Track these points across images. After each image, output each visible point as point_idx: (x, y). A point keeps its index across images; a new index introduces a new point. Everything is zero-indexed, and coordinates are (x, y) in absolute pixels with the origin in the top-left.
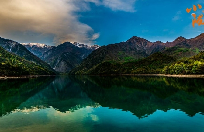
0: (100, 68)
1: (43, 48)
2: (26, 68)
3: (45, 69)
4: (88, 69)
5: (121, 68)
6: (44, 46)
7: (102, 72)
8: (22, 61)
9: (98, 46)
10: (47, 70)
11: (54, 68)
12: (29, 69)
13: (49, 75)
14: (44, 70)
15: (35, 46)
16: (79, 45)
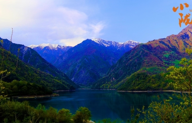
0: (132, 81)
1: (57, 49)
2: (43, 82)
3: (63, 83)
4: (118, 81)
5: (163, 81)
6: (58, 48)
7: (134, 88)
8: (38, 72)
9: (135, 42)
10: (65, 84)
11: (73, 79)
12: (46, 83)
13: (68, 90)
14: (61, 83)
15: (47, 48)
16: (105, 43)
